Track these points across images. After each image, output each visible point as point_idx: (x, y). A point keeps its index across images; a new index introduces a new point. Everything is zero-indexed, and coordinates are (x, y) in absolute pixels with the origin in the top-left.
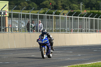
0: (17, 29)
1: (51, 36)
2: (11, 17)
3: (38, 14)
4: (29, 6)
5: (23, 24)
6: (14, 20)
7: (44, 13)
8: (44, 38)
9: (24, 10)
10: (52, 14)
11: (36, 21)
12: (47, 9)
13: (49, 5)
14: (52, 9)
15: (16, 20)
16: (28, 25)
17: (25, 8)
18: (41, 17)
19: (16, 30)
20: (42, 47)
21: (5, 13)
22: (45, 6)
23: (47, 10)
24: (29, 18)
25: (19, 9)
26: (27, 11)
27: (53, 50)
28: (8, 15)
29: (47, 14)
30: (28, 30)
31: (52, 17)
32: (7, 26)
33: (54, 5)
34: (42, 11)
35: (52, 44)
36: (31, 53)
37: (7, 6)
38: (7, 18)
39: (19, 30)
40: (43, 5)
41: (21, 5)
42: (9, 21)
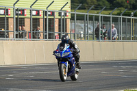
0: (82, 36)
1: (76, 46)
2: (74, 19)
3: (111, 16)
4: (99, 5)
5: (90, 29)
6: (78, 23)
7: (119, 14)
8: (65, 49)
9: (92, 9)
10: (129, 15)
11: (108, 25)
12: (122, 8)
13: (126, 4)
14: (130, 9)
15: (81, 24)
16: (97, 30)
17: (93, 7)
18: (115, 20)
19: (81, 38)
20: (61, 63)
21: (65, 14)
22: (119, 5)
23: (123, 10)
24: (98, 21)
25: (84, 9)
26: (96, 12)
27: (80, 68)
28: (70, 17)
29: (123, 15)
30: (97, 37)
31: (129, 20)
32: (68, 31)
33: (132, 3)
34: (116, 11)
35: (77, 59)
36: (100, 69)
37: (69, 4)
38: (68, 21)
39: (84, 37)
40: (118, 3)
41: (87, 4)
42: (71, 25)
